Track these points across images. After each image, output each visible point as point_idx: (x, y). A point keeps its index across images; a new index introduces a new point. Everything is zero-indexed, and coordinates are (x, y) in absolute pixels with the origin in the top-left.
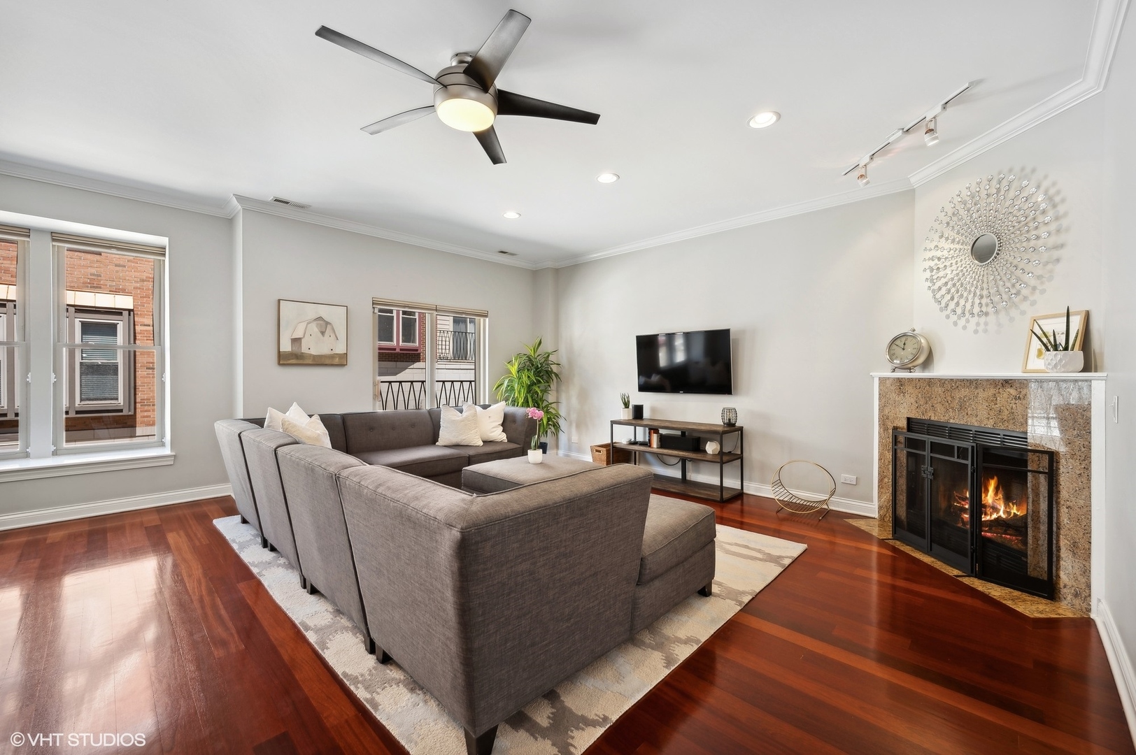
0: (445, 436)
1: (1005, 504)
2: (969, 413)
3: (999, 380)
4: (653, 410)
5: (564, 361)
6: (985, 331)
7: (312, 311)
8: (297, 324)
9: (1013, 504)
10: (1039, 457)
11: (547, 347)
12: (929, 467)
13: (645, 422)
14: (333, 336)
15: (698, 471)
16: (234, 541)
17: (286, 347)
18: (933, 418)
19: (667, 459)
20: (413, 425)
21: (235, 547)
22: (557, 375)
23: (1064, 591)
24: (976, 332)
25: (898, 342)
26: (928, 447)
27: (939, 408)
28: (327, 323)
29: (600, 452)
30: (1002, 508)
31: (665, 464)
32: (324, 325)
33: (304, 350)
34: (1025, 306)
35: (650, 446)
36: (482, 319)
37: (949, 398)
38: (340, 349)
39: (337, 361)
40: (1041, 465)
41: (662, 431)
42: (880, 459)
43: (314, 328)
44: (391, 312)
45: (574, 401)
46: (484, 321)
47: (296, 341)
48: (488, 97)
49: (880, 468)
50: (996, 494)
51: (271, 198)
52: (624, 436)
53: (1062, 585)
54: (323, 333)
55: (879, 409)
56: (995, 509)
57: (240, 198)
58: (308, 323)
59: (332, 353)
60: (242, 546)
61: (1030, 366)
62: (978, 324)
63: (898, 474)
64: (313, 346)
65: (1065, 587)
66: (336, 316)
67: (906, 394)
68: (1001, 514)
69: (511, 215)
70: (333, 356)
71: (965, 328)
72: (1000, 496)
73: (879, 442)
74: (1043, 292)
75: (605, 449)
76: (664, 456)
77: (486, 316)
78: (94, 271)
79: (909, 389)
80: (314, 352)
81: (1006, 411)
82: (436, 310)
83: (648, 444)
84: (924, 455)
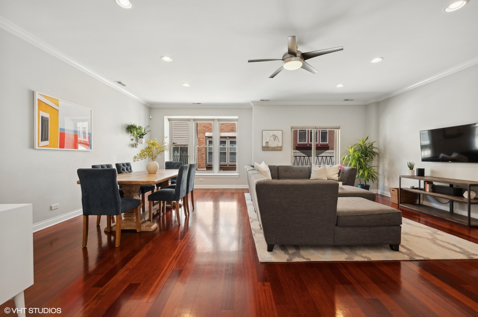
0: (313, 176)
4: (432, 172)
5: (381, 147)
7: (271, 133)
8: (268, 137)
11: (371, 140)
13: (426, 178)
14: (278, 140)
16: (246, 198)
17: (264, 145)
19: (440, 199)
20: (301, 171)
21: (246, 199)
22: (377, 154)
28: (276, 136)
29: (394, 191)
31: (440, 202)
32: (275, 137)
33: (269, 145)
35: (425, 191)
36: (337, 130)
38: (280, 145)
39: (279, 149)
41: (435, 183)
43: (272, 138)
44: (306, 130)
45: (386, 166)
46: (339, 131)
47: (267, 143)
48: (298, 58)
51: (259, 100)
52: (409, 184)
54: (275, 140)
57: (253, 102)
58: (270, 137)
59: (277, 146)
60: (248, 200)
64: (272, 144)
66: (279, 134)
69: (340, 86)
70: (277, 147)
75: (396, 190)
76: (439, 198)
77: (339, 129)
78: (232, 126)
80: (272, 146)
82: (316, 128)
83: (424, 190)
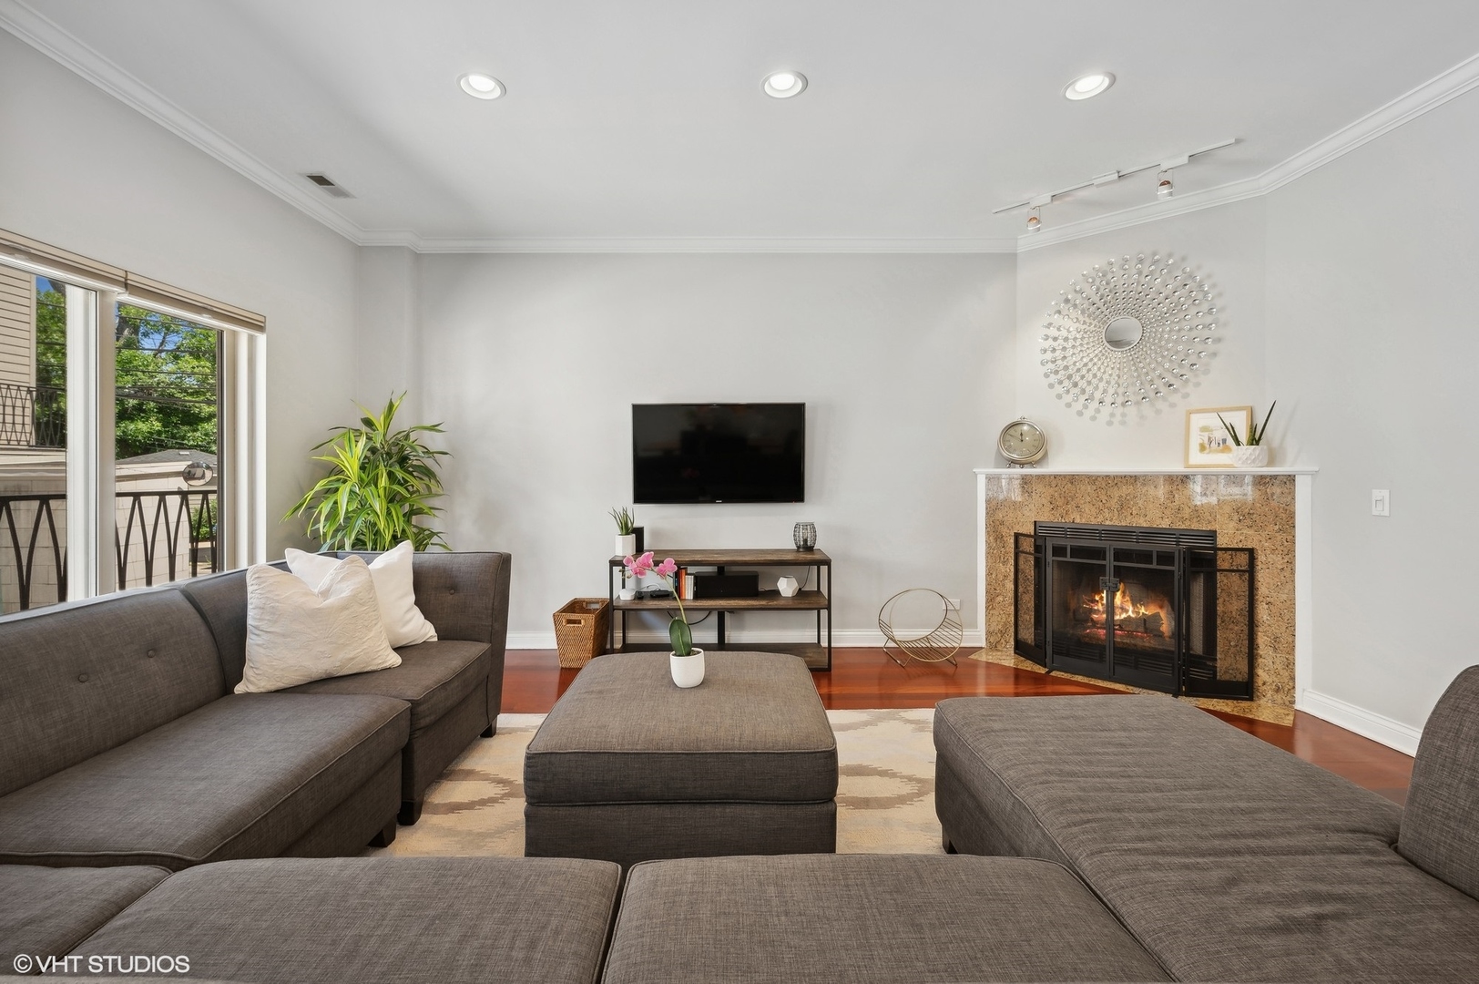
1: (1133, 605)
2: (1134, 513)
3: (1177, 477)
6: (1123, 423)
9: (1141, 605)
10: (1231, 555)
12: (1112, 578)
15: (741, 627)
18: (1078, 521)
23: (1262, 688)
24: (1110, 423)
25: (1012, 431)
26: (1110, 555)
27: (1087, 508)
30: (1131, 609)
34: (1175, 398)
36: (244, 334)
37: (1104, 498)
40: (1234, 563)
42: (989, 574)
49: (989, 584)
50: (1124, 597)
53: (1260, 683)
55: (987, 513)
56: (1124, 610)
61: (1192, 461)
62: (1112, 415)
63: (1021, 590)
65: (1264, 684)
67: (1033, 494)
68: (1130, 613)
71: (1093, 418)
72: (1128, 598)
73: (987, 553)
74: (1198, 385)
77: (261, 328)
79: (1039, 488)
81: (1187, 508)
84: (1105, 565)
